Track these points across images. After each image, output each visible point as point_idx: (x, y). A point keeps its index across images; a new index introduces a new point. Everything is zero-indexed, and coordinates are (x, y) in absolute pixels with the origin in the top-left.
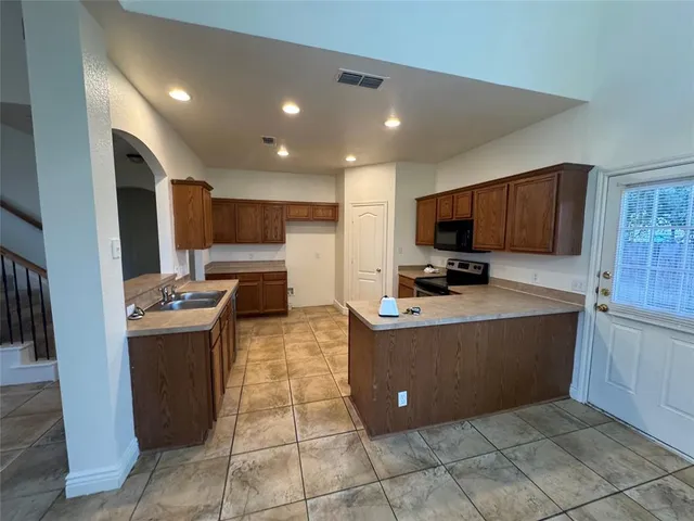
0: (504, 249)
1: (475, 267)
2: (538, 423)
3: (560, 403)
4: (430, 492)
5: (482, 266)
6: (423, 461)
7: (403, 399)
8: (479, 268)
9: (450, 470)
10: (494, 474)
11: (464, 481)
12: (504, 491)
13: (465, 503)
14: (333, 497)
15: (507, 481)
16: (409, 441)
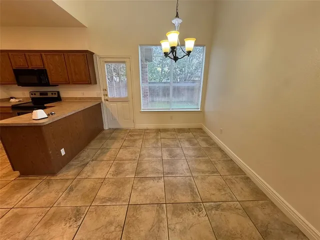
0: (69, 83)
1: (52, 94)
2: (102, 138)
3: (103, 132)
4: (93, 168)
5: (56, 93)
6: (83, 165)
7: (63, 152)
8: (55, 94)
9: (93, 160)
10: (103, 153)
11: (98, 159)
12: (108, 154)
13: (103, 162)
14: (63, 196)
15: (107, 152)
16: (72, 165)
